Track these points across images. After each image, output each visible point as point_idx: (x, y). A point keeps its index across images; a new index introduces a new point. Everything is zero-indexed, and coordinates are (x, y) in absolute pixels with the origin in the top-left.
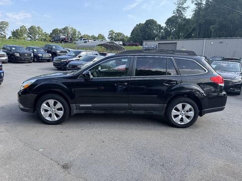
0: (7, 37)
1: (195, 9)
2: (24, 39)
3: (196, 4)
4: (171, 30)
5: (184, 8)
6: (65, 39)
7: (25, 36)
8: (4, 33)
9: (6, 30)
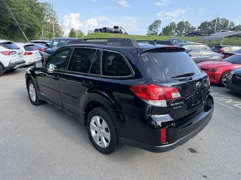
0: (158, 34)
2: (172, 35)
6: (198, 32)
7: (174, 31)
8: (157, 30)
9: (158, 27)
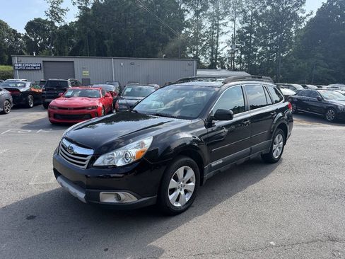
1: (78, 15)
3: (79, 7)
4: (37, 41)
5: (62, 10)
